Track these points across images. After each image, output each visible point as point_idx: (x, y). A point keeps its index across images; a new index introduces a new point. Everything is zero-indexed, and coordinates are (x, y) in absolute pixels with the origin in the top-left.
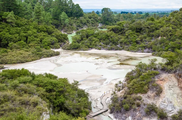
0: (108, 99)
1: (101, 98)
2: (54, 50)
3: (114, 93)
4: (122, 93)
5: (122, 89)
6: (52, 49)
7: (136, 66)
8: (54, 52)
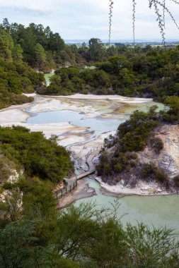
0: (95, 158)
1: (87, 156)
2: (26, 95)
3: (103, 150)
4: (113, 150)
5: (113, 146)
6: (23, 94)
7: (132, 116)
8: (26, 97)
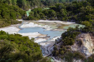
1: (48, 47)
2: (18, 20)
3: (55, 45)
4: (60, 44)
6: (17, 20)
7: (68, 30)
8: (18, 21)
